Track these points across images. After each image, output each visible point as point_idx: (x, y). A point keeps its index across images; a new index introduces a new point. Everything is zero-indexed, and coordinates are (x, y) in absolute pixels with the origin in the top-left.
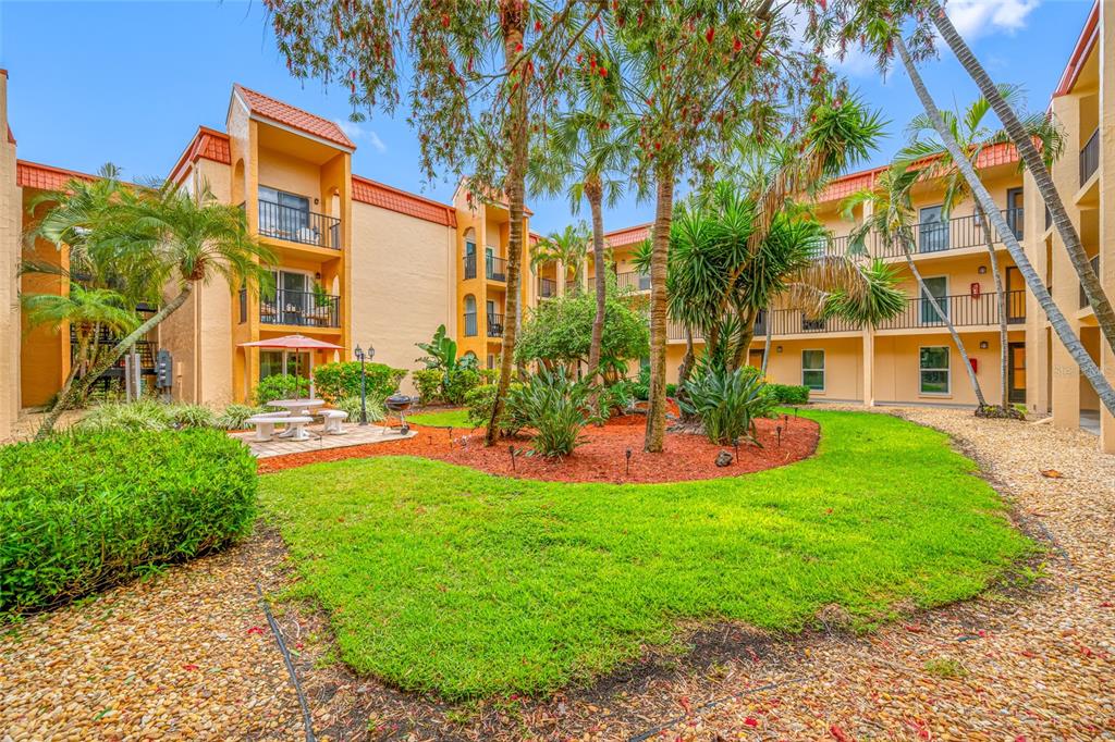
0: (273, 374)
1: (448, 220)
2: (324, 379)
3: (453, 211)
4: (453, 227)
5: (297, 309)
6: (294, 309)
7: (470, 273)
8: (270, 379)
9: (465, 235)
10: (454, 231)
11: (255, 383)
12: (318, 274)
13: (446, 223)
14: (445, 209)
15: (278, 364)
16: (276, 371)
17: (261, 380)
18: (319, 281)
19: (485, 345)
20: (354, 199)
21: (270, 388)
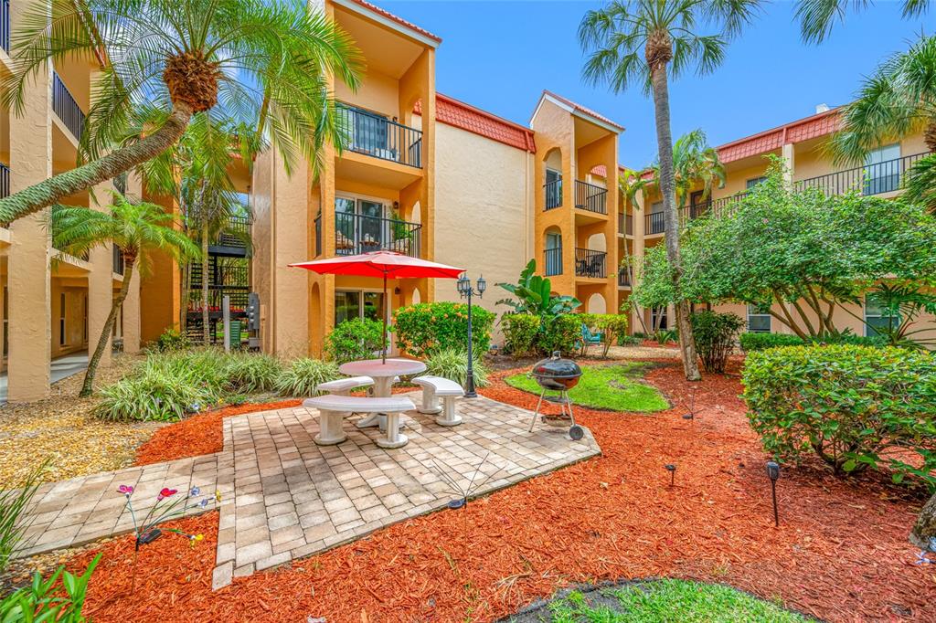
0: (350, 319)
1: (527, 144)
2: (404, 326)
3: (531, 135)
4: (532, 152)
5: (376, 239)
6: (372, 240)
7: (553, 202)
8: (346, 325)
9: (545, 159)
10: (533, 156)
11: (329, 330)
12: (396, 203)
13: (524, 147)
14: (524, 132)
15: (355, 307)
16: (352, 315)
17: (336, 326)
18: (397, 211)
19: (573, 286)
20: (437, 120)
21: (346, 336)
